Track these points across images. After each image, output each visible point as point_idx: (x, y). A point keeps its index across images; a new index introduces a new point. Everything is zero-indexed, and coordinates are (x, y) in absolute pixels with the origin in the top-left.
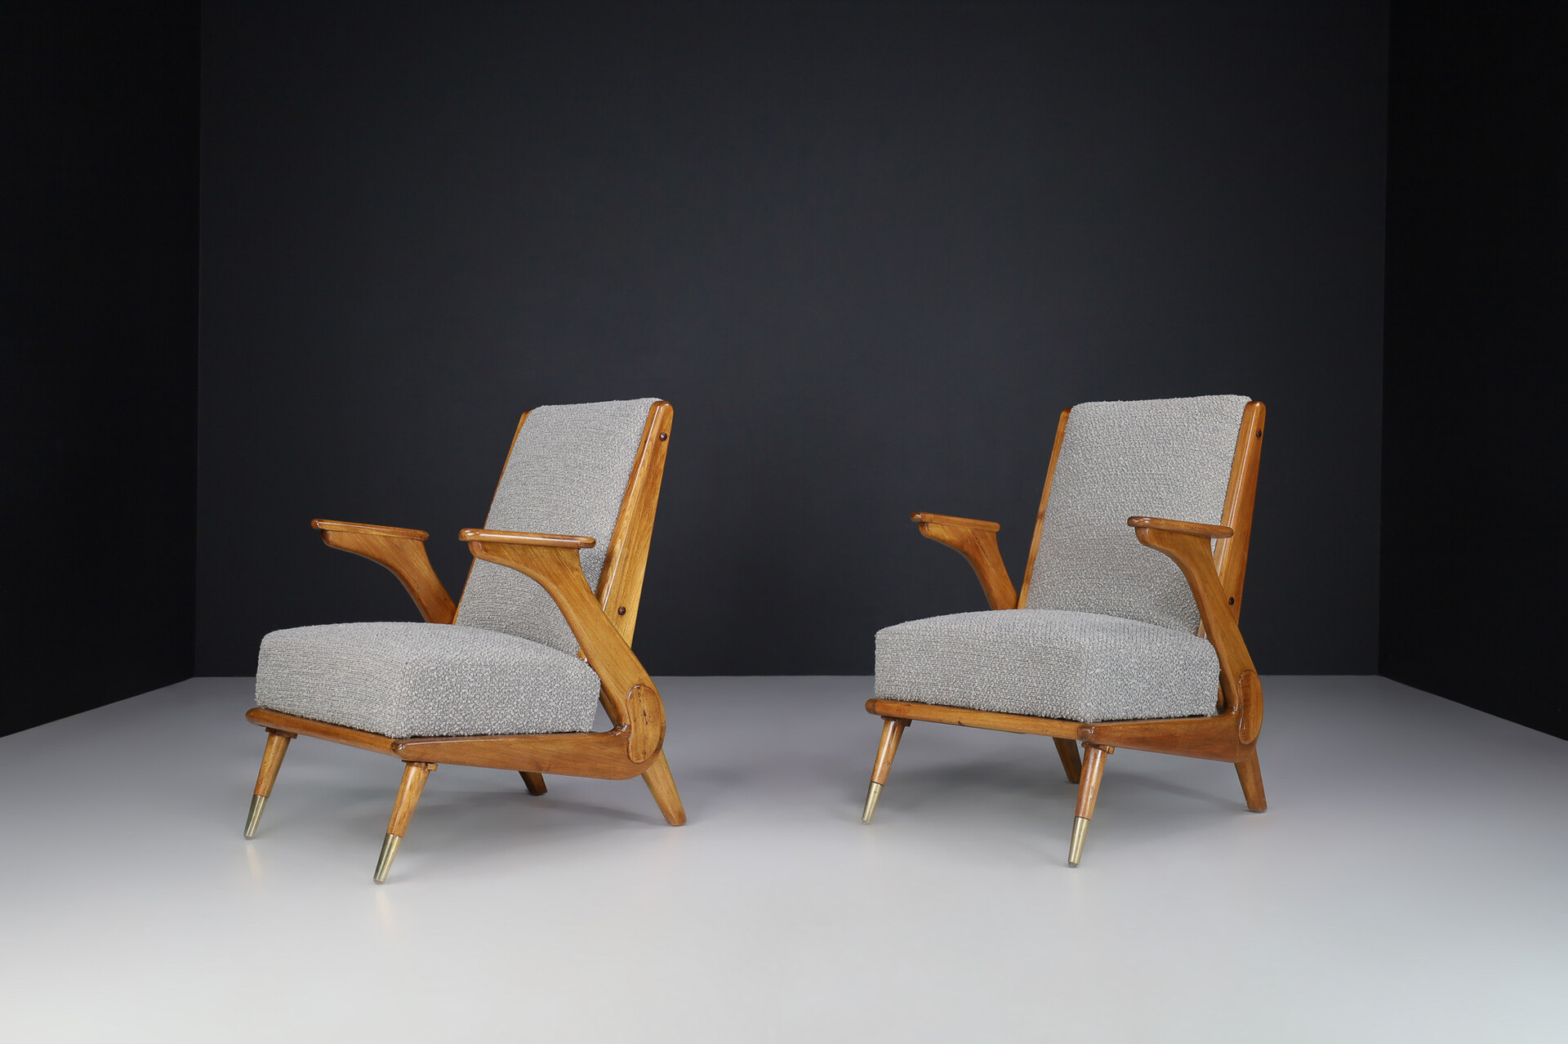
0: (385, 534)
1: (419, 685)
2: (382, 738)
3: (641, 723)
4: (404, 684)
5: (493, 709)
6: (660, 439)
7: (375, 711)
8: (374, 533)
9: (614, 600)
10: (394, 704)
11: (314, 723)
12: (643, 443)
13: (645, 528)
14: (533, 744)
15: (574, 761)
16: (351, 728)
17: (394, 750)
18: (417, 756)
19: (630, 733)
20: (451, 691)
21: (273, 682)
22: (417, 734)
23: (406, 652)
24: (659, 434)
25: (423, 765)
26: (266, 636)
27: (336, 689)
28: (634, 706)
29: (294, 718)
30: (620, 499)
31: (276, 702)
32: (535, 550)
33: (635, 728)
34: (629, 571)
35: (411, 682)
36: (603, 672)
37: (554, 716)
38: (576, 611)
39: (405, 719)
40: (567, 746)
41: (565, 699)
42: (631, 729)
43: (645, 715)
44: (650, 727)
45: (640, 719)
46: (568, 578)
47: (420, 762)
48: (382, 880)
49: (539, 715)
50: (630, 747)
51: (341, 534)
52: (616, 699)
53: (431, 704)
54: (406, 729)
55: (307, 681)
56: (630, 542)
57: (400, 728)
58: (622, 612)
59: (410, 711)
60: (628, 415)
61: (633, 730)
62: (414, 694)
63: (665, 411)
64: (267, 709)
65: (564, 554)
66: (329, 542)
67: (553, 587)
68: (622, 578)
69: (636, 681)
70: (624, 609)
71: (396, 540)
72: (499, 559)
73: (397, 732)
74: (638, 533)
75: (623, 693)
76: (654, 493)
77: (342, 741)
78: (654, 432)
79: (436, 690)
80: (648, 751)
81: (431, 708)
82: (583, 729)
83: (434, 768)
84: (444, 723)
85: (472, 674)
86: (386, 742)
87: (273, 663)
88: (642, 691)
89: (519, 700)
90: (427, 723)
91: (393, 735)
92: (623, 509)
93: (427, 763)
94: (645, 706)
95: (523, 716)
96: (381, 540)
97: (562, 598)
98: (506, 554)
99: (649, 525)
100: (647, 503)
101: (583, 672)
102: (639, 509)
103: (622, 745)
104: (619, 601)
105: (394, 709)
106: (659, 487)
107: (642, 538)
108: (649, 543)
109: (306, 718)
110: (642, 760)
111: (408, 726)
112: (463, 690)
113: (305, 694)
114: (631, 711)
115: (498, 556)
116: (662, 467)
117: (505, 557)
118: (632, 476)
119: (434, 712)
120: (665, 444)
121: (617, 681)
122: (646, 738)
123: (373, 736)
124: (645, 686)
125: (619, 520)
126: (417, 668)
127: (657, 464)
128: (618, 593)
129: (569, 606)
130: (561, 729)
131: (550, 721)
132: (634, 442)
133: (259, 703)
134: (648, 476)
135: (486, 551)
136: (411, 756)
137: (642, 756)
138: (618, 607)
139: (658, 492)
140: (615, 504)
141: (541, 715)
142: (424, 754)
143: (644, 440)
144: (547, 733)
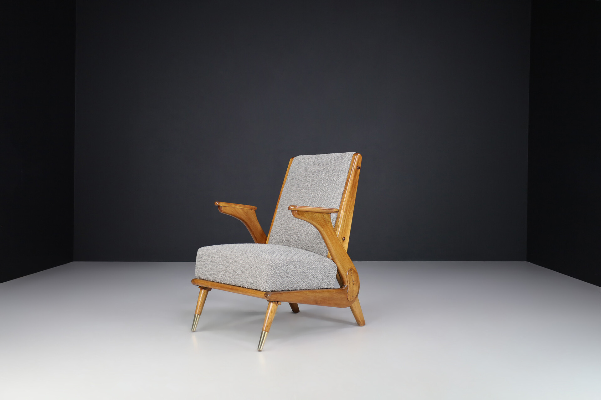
0: (242, 208)
1: (275, 270)
2: (259, 292)
3: (352, 285)
4: (269, 269)
5: (300, 279)
6: (358, 168)
7: (256, 281)
8: (238, 207)
9: (341, 234)
10: (265, 278)
11: (224, 285)
12: (350, 171)
13: (352, 205)
14: (315, 294)
15: (329, 300)
16: (243, 287)
17: (266, 296)
18: (274, 299)
19: (348, 288)
20: (286, 272)
21: (205, 268)
22: (273, 290)
23: (268, 256)
24: (357, 166)
25: (276, 302)
26: (199, 249)
27: (237, 271)
28: (349, 278)
29: (214, 283)
30: (342, 193)
31: (206, 276)
32: (316, 214)
33: (350, 287)
34: (346, 222)
35: (272, 269)
36: (339, 264)
37: (321, 282)
38: (330, 239)
39: (270, 284)
40: (326, 294)
41: (325, 275)
42: (348, 287)
43: (353, 281)
44: (355, 286)
45: (351, 283)
46: (327, 225)
47: (275, 301)
48: (261, 350)
49: (316, 282)
50: (348, 295)
51: (227, 208)
52: (343, 275)
53: (279, 278)
54: (270, 288)
55: (222, 268)
56: (347, 210)
57: (268, 287)
58: (344, 239)
59: (272, 280)
60: (343, 159)
61: (349, 287)
62: (273, 273)
63: (358, 157)
64: (200, 279)
65: (326, 216)
66: (221, 211)
67: (321, 229)
68: (344, 226)
69: (350, 267)
70: (345, 238)
71: (245, 210)
72: (303, 218)
73: (266, 289)
74: (349, 207)
75: (345, 272)
76: (355, 191)
77: (240, 292)
78: (355, 166)
79: (281, 272)
80: (354, 296)
81: (279, 279)
82: (331, 287)
83: (280, 304)
84: (283, 285)
85: (293, 265)
86: (261, 293)
87: (205, 260)
88: (352, 272)
89: (309, 276)
90: (277, 285)
91: (265, 290)
92: (343, 197)
93: (278, 302)
94: (353, 278)
95: (311, 282)
96: (240, 210)
97: (324, 234)
98: (306, 216)
99: (353, 204)
100: (353, 195)
101: (331, 264)
102: (350, 197)
103: (345, 293)
104: (343, 235)
105: (265, 280)
106: (357, 188)
107: (351, 209)
108: (353, 211)
109: (220, 283)
110: (352, 300)
111: (271, 287)
112: (290, 272)
113: (221, 273)
114: (348, 280)
115: (303, 217)
116: (358, 180)
117: (305, 217)
118: (346, 184)
119: (280, 281)
120: (359, 171)
121: (343, 268)
122: (353, 291)
123: (254, 291)
124: (353, 269)
125: (342, 202)
126: (274, 263)
127: (356, 179)
128: (342, 231)
129: (327, 237)
130: (324, 287)
131: (320, 284)
132: (347, 169)
133: (197, 277)
134: (353, 184)
135: (299, 214)
136: (273, 299)
137: (352, 298)
138: (342, 237)
139: (356, 190)
140: (340, 195)
141: (317, 282)
142: (277, 298)
143: (350, 169)
144: (319, 289)
